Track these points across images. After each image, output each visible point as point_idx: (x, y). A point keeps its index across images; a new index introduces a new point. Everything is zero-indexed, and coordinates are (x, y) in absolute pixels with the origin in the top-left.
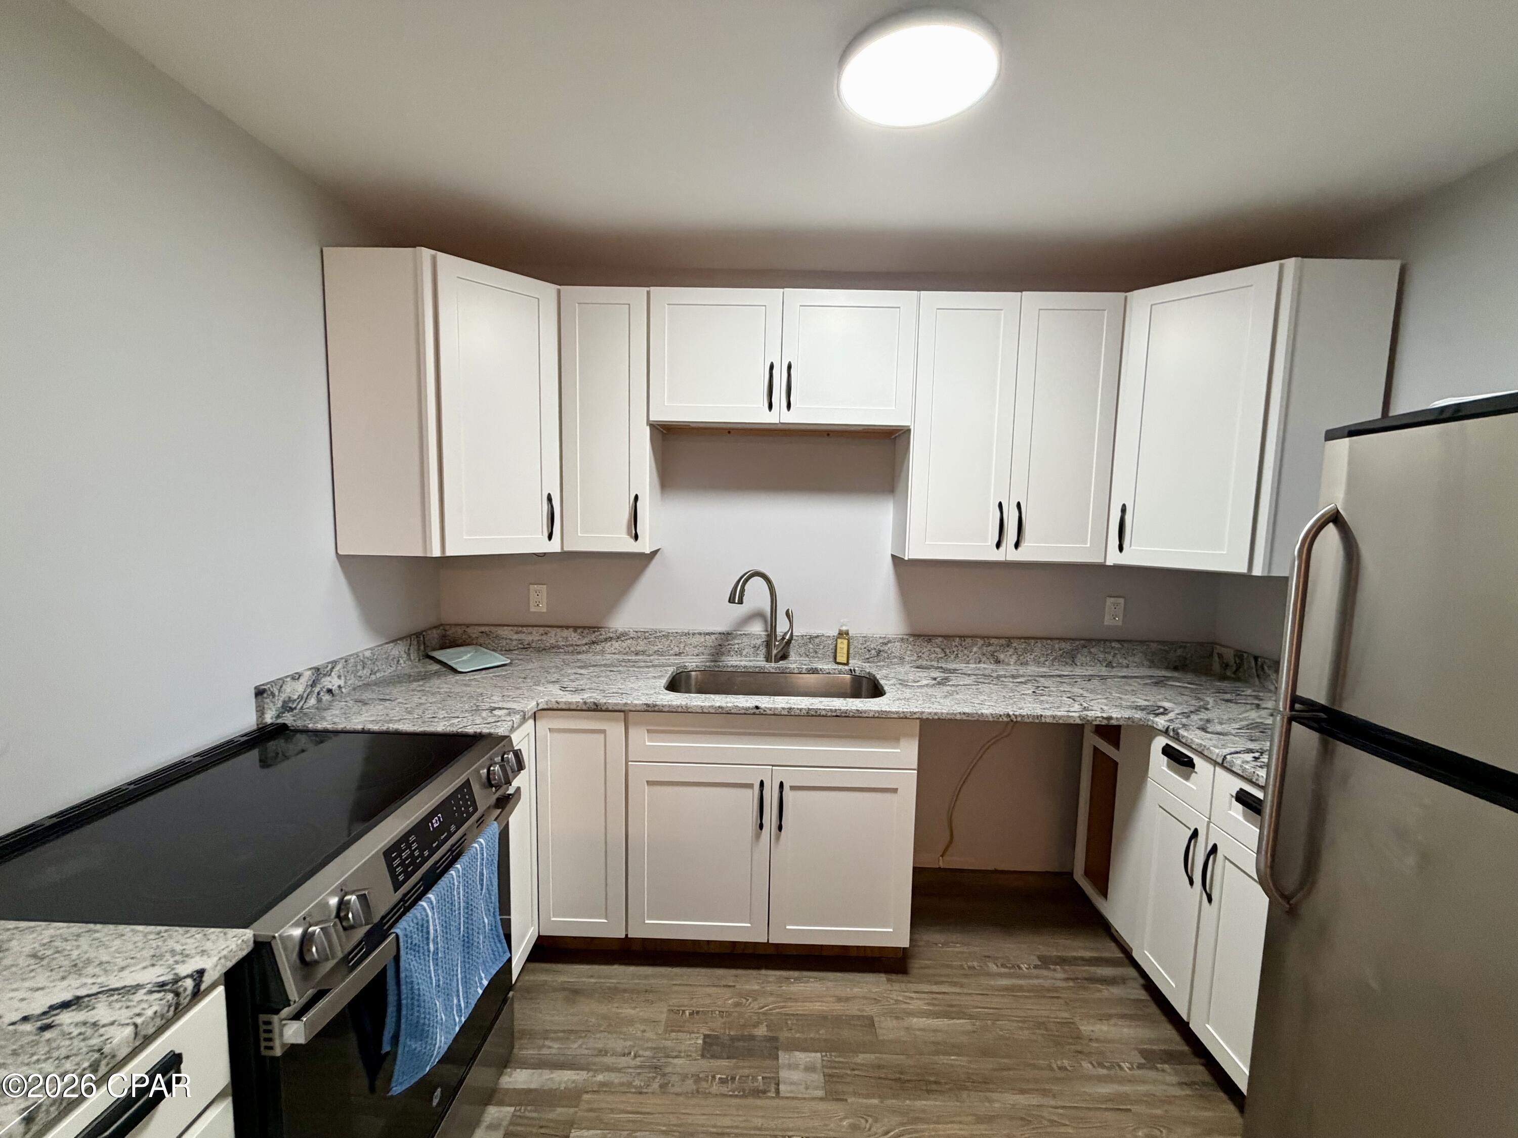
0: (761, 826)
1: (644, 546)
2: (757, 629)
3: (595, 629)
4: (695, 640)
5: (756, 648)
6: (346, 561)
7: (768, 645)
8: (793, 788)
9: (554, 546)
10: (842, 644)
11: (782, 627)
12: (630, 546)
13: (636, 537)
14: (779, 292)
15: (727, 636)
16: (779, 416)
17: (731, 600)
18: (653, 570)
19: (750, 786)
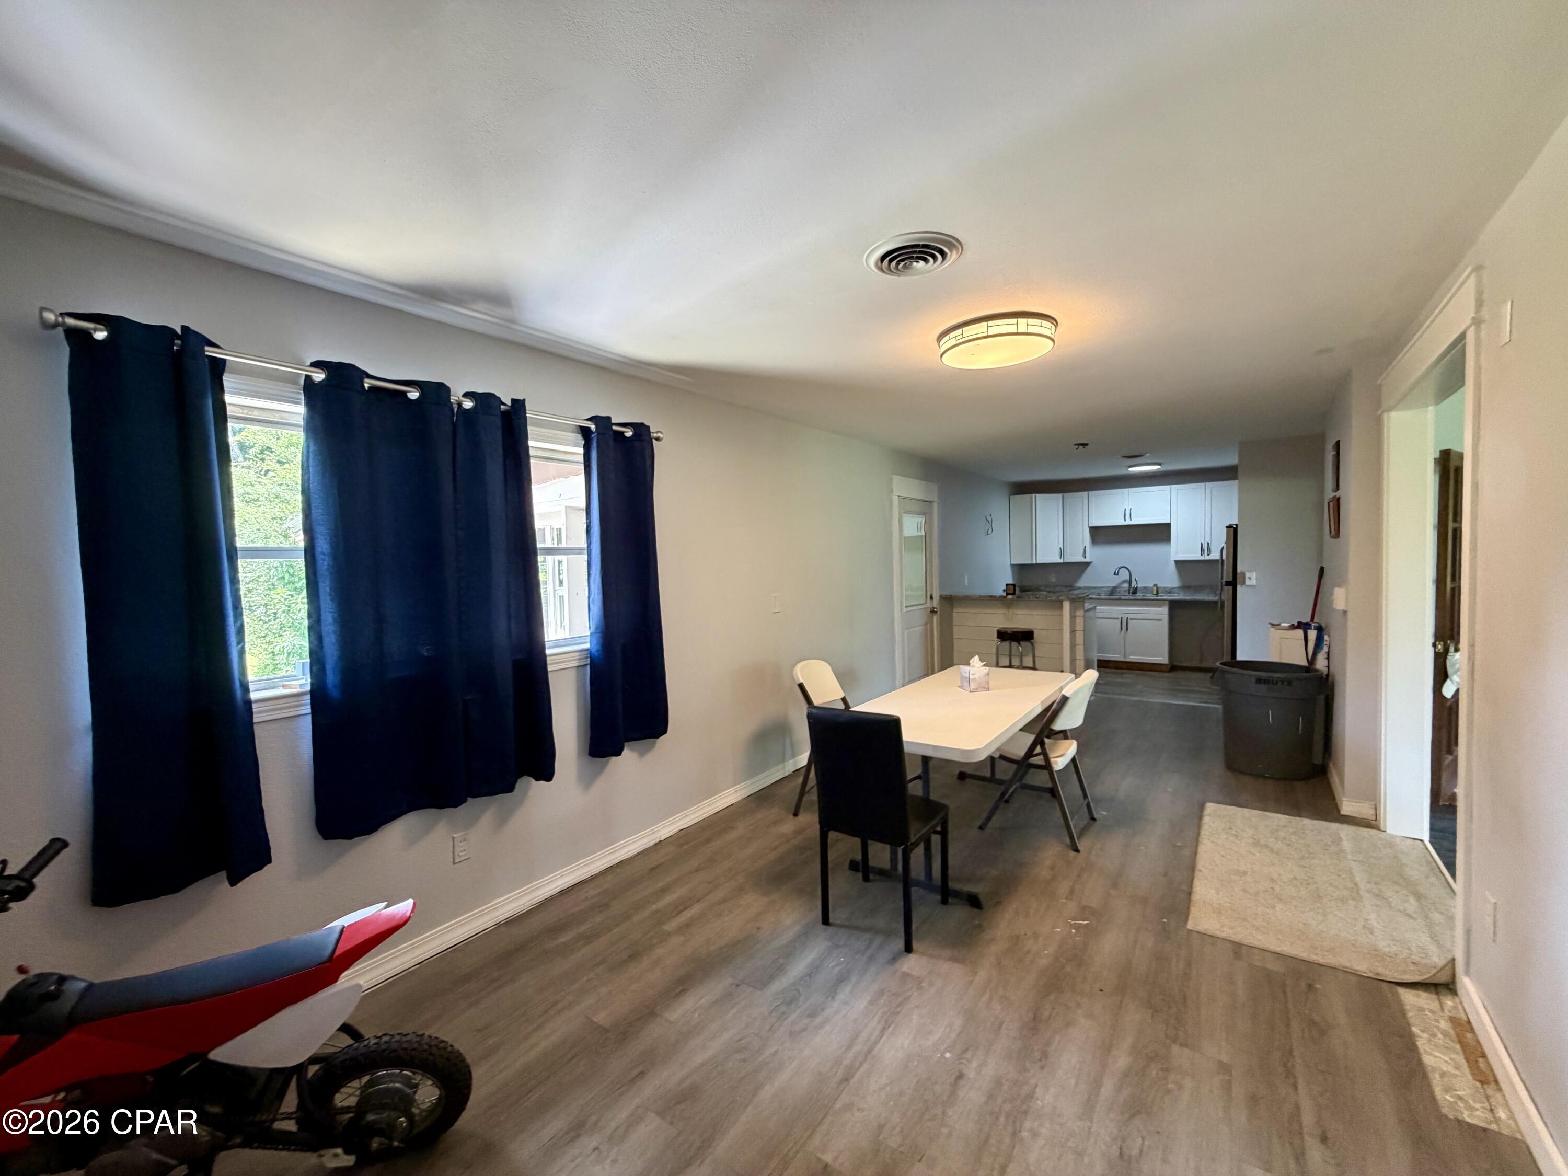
0: (1122, 629)
1: (1087, 560)
2: (1126, 585)
3: (1071, 586)
4: (1104, 589)
5: (1125, 591)
6: (1012, 565)
7: (1129, 590)
8: (1131, 619)
9: (1061, 561)
10: (1155, 588)
11: (1134, 584)
12: (1083, 560)
13: (1085, 558)
14: (1127, 489)
15: (1115, 588)
16: (1128, 522)
17: (1115, 574)
18: (1090, 568)
19: (1118, 618)
